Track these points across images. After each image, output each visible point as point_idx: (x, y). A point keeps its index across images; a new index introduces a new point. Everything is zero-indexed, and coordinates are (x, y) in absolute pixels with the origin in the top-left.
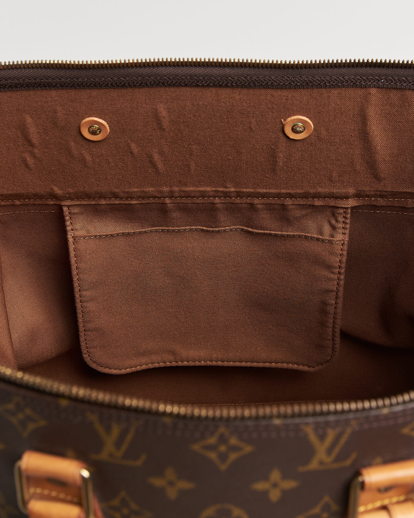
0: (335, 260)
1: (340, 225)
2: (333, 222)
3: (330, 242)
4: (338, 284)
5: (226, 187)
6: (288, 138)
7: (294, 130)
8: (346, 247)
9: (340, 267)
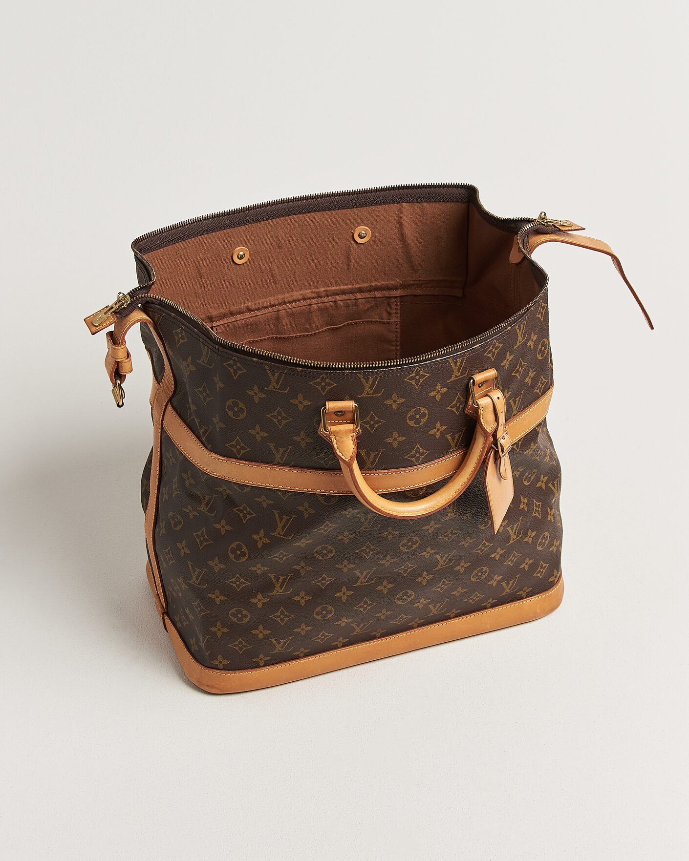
0: (392, 336)
1: (394, 311)
2: (389, 309)
3: (388, 323)
4: (396, 354)
5: (318, 288)
6: (357, 242)
7: (360, 237)
8: (399, 326)
9: (396, 341)
